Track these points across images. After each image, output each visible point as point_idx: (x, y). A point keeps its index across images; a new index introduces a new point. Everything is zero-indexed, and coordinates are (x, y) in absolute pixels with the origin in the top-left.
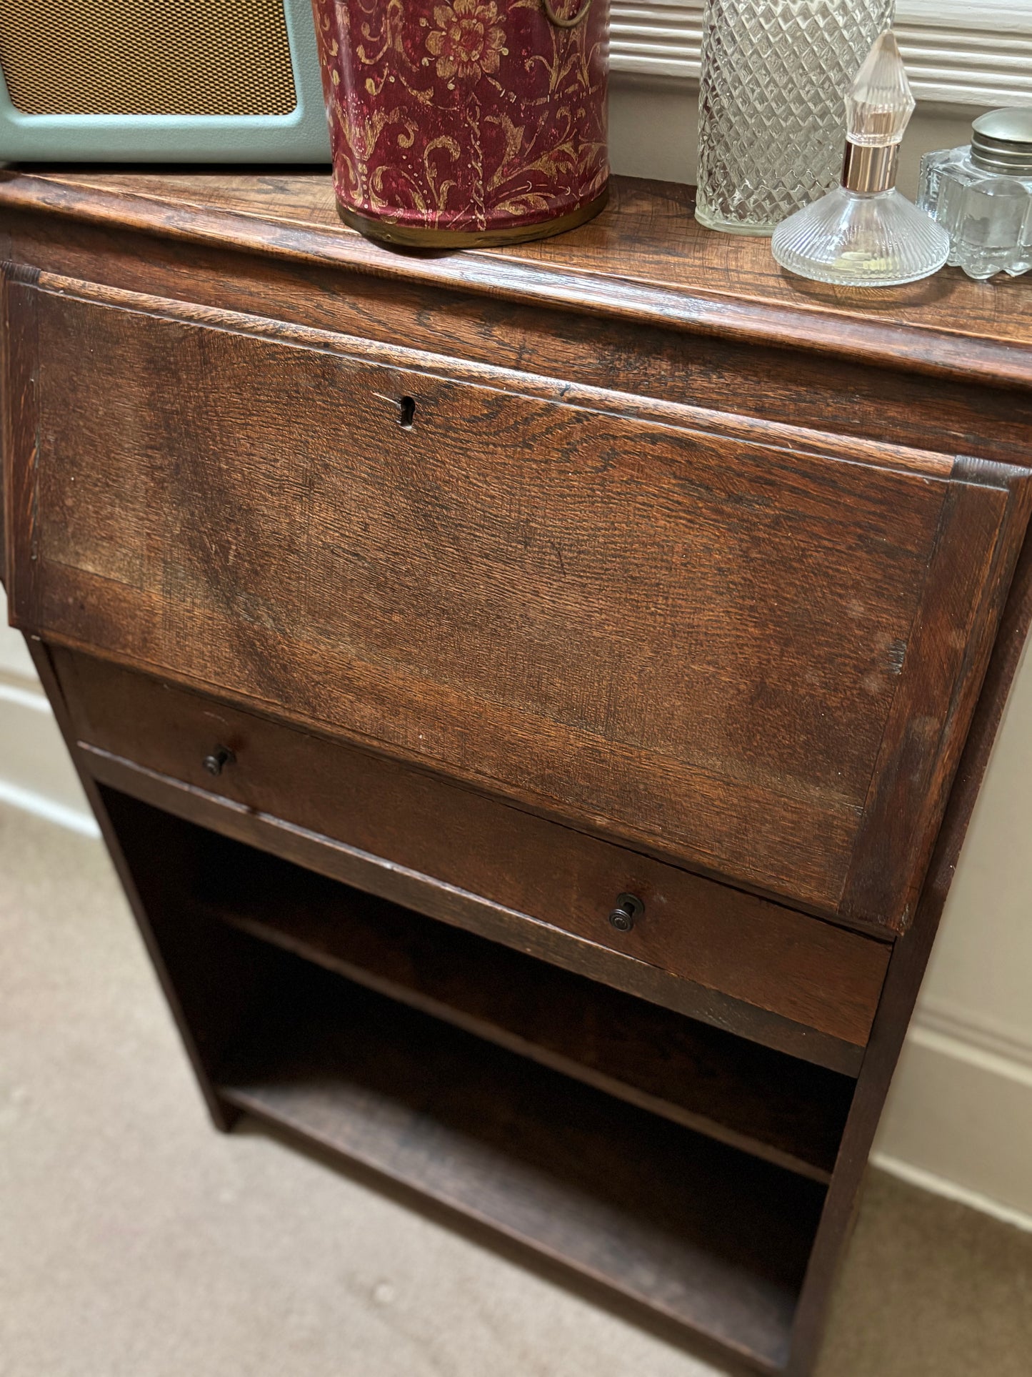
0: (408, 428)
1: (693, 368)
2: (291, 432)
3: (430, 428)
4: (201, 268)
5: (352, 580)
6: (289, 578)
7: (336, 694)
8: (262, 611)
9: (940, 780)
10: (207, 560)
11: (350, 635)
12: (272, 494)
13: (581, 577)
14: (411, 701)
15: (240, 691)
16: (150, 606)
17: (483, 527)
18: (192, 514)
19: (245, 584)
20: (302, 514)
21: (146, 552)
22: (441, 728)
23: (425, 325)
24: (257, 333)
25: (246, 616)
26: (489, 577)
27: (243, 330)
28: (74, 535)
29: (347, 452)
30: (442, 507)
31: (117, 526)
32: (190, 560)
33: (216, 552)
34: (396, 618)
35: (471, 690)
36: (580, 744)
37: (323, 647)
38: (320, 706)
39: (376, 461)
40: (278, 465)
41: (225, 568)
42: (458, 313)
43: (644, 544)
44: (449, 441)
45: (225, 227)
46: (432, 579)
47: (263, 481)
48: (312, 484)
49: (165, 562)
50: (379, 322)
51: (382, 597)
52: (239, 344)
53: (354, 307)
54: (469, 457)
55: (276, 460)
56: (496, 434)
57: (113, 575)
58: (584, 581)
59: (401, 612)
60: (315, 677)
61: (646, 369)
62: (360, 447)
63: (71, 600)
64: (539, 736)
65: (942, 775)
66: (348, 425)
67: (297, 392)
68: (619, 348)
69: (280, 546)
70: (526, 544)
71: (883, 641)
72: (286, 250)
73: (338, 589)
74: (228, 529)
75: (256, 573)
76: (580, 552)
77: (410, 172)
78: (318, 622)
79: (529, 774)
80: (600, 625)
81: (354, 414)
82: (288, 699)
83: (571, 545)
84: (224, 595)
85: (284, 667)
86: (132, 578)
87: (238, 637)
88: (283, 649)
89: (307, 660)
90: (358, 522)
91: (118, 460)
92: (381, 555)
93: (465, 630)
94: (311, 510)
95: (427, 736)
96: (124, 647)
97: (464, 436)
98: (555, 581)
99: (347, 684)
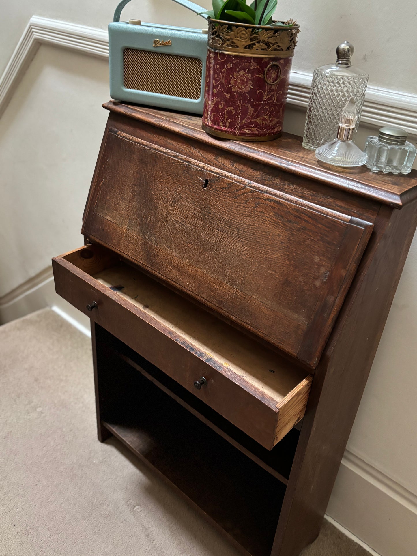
0: (205, 189)
1: (286, 182)
2: (173, 186)
3: (211, 189)
4: (161, 136)
5: (180, 232)
6: (163, 229)
7: (167, 266)
8: (152, 238)
9: (332, 317)
10: (141, 220)
11: (175, 249)
12: (164, 203)
13: (243, 239)
14: (188, 272)
16: (122, 232)
17: (219, 220)
18: (141, 206)
19: (150, 229)
20: (171, 210)
21: (125, 216)
22: (194, 281)
23: (217, 160)
24: (171, 156)
25: (148, 239)
26: (217, 236)
27: (168, 154)
28: (107, 208)
29: (187, 193)
30: (209, 213)
31: (119, 207)
32: (137, 220)
33: (144, 218)
34: (189, 245)
35: (205, 270)
36: (232, 292)
37: (167, 251)
38: (162, 269)
39: (194, 197)
40: (168, 195)
41: (146, 223)
42: (226, 158)
43: (262, 232)
44: (215, 194)
45: (170, 125)
46: (202, 234)
47: (163, 199)
48: (175, 202)
49: (130, 219)
50: (205, 158)
51: (187, 238)
52: (166, 158)
53: (199, 152)
54: (220, 199)
55: (167, 193)
56: (228, 193)
57: (115, 221)
58: (243, 240)
59: (191, 243)
60: (162, 260)
61: (273, 181)
62: (191, 192)
63: (100, 227)
64: (221, 288)
65: (333, 316)
66: (189, 185)
67: (178, 174)
68: (267, 174)
69: (162, 219)
70: (230, 227)
71: (323, 270)
72: (184, 133)
73: (175, 234)
74: (149, 212)
75: (154, 226)
76: (244, 232)
77: (220, 116)
78: (167, 244)
79: (216, 299)
80: (245, 255)
81: (192, 183)
82: (153, 266)
83: (242, 229)
84: (143, 231)
85: (155, 256)
86: (119, 223)
87: (144, 245)
88: (156, 250)
89: (161, 255)
90: (185, 215)
91: (124, 187)
92: (189, 225)
93: (208, 251)
94: (173, 210)
95: (189, 283)
96: (112, 244)
97: (220, 193)
98: (235, 239)
99: (171, 264)
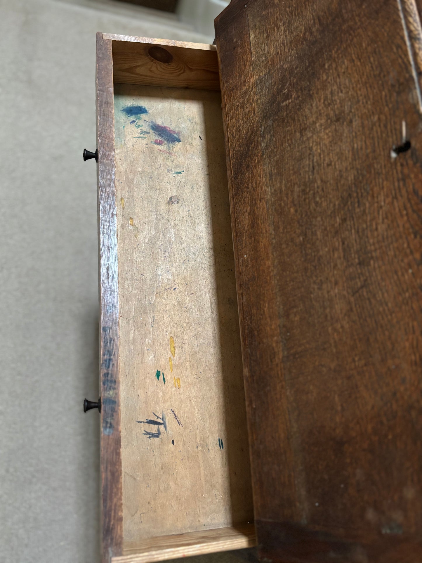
0: (394, 155)
2: (360, 89)
3: (399, 168)
5: (301, 174)
6: (288, 140)
7: (247, 200)
8: (268, 137)
10: (279, 91)
11: (275, 191)
12: (324, 103)
13: (356, 306)
14: (258, 242)
15: (230, 151)
16: (248, 80)
17: (358, 232)
18: (296, 68)
19: (276, 120)
20: (321, 125)
21: (270, 58)
22: (253, 265)
24: (408, 28)
25: (262, 130)
26: (333, 251)
27: (406, 18)
28: (263, 16)
29: (363, 127)
30: (358, 202)
31: (276, 34)
32: (275, 83)
33: (284, 93)
34: (292, 210)
35: (275, 271)
36: (274, 345)
37: (264, 180)
38: (239, 196)
39: (367, 148)
40: (340, 94)
41: (279, 104)
43: (390, 338)
44: (396, 184)
46: (319, 219)
47: (328, 92)
48: (338, 120)
49: (269, 72)
51: (299, 196)
52: (396, 22)
54: (393, 202)
55: (342, 92)
56: (414, 211)
57: (253, 51)
58: (354, 309)
59: (296, 211)
60: (250, 185)
62: (370, 134)
63: (235, 40)
64: (268, 319)
66: (379, 119)
67: (384, 76)
69: (301, 125)
70: (360, 264)
71: (398, 516)
73: (293, 169)
74: (297, 92)
75: (283, 121)
76: (369, 299)
78: (274, 169)
79: (251, 322)
80: (335, 330)
81: (386, 118)
82: (236, 177)
83: (370, 292)
84: (267, 112)
85: (248, 166)
86: (256, 61)
87: (252, 133)
88: (255, 160)
89: (255, 176)
90: (330, 159)
91: (306, 8)
92: (319, 182)
93: (302, 252)
94: (325, 129)
95: (247, 259)
96: (227, 82)
97: (404, 191)
98: (347, 291)
99: (253, 204)
